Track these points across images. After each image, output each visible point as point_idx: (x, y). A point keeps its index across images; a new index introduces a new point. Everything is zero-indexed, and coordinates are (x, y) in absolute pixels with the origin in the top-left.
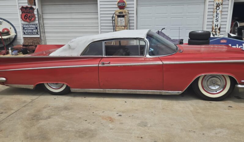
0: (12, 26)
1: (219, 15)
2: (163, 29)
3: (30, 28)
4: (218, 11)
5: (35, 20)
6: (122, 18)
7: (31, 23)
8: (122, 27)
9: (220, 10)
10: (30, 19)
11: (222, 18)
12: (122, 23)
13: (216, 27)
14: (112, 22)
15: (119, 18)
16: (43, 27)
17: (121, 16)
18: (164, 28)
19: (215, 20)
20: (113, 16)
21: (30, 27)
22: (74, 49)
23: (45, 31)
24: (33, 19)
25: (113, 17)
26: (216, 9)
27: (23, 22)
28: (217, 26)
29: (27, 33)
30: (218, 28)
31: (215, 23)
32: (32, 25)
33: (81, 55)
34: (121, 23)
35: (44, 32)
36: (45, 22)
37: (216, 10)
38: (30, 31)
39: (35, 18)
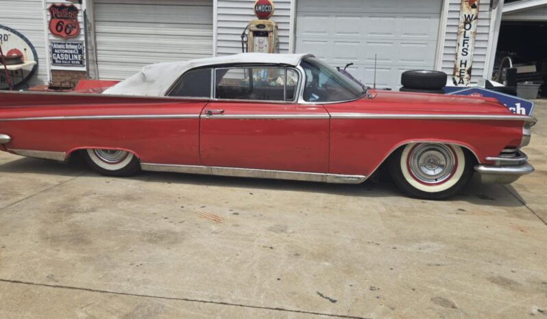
0: (30, 44)
2: (348, 65)
3: (66, 51)
4: (468, 32)
5: (78, 34)
6: (262, 39)
7: (70, 41)
9: (472, 30)
10: (68, 31)
11: (475, 48)
12: (262, 48)
13: (463, 65)
14: (241, 46)
15: (257, 38)
16: (94, 51)
17: (261, 34)
19: (460, 52)
20: (244, 34)
21: (66, 49)
22: (152, 82)
23: (99, 58)
24: (74, 31)
25: (243, 35)
26: (465, 28)
27: (52, 38)
28: (465, 64)
29: (60, 62)
30: (467, 68)
31: (460, 57)
32: (72, 44)
33: (166, 95)
34: (260, 48)
35: (97, 61)
36: (99, 39)
37: (463, 30)
38: (67, 57)
39: (79, 29)
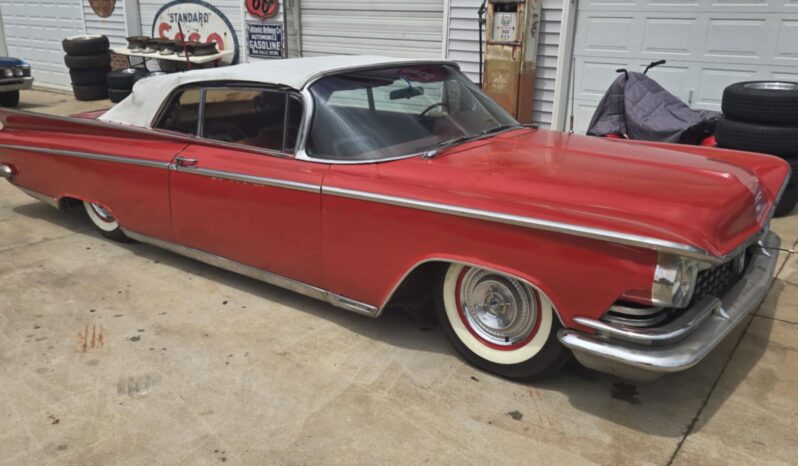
0: (230, 27)
2: (653, 65)
3: (264, 37)
5: (275, 13)
6: (508, 15)
7: (269, 22)
8: (506, 48)
10: (265, 8)
12: (507, 32)
15: (500, 15)
16: (298, 37)
17: (507, 7)
18: (663, 62)
20: (483, 7)
21: (263, 34)
22: (140, 104)
23: (305, 47)
24: (273, 7)
25: (482, 10)
27: (249, 17)
29: (257, 52)
32: (270, 27)
33: (153, 127)
34: (504, 32)
35: (302, 51)
36: (305, 18)
38: (264, 45)
39: (277, 5)
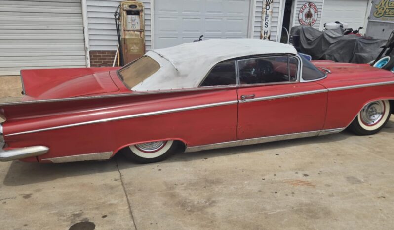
1: (269, 18)
4: (268, 11)
6: (134, 17)
8: (136, 32)
9: (270, 10)
11: (272, 22)
12: (135, 25)
13: (266, 34)
14: (115, 23)
15: (130, 16)
17: (133, 13)
19: (264, 25)
20: (116, 12)
25: (116, 14)
26: (266, 9)
28: (267, 33)
30: (268, 36)
31: (264, 28)
33: (199, 87)
34: (132, 24)
37: (265, 10)
